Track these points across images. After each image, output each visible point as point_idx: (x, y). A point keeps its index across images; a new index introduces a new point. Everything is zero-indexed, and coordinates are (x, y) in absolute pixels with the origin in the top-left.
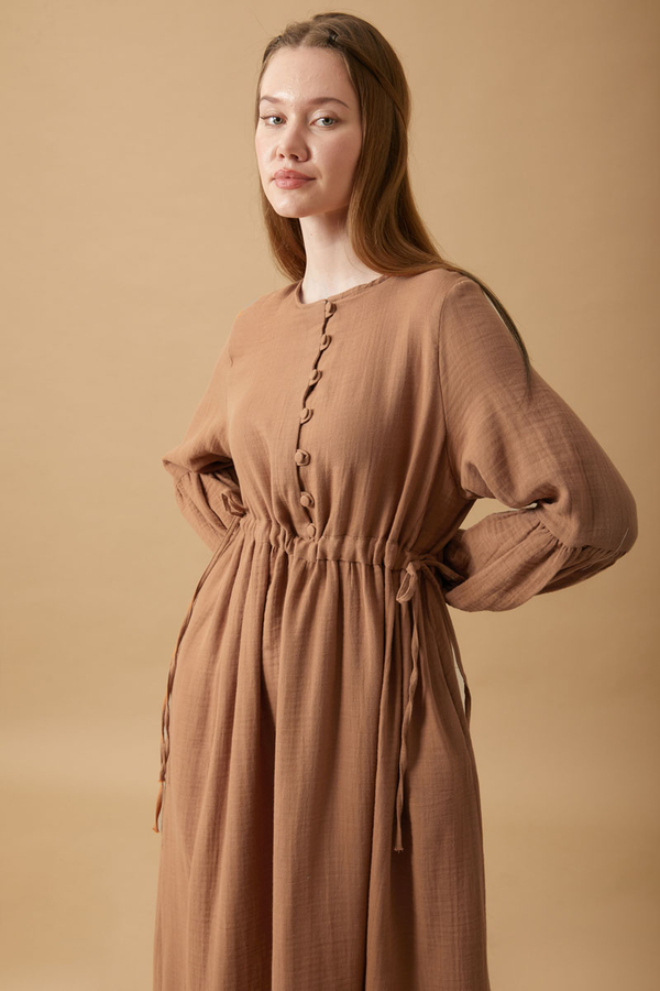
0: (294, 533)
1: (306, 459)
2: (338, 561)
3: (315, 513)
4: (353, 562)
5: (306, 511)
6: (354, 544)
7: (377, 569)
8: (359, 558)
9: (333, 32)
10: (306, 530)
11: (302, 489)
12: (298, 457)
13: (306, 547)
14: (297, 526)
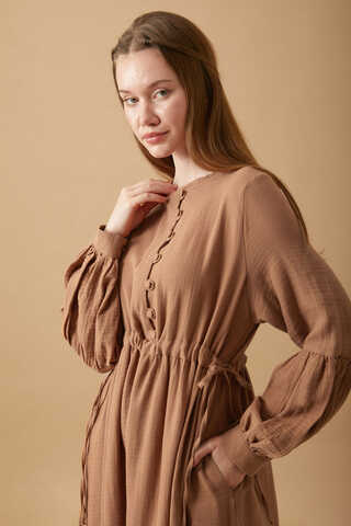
0: (143, 337)
1: (152, 285)
2: (169, 357)
3: (156, 322)
4: (178, 359)
5: (151, 321)
6: (180, 346)
7: (193, 364)
8: (182, 356)
9: (147, 38)
10: (150, 334)
11: (149, 306)
12: (147, 285)
13: (149, 347)
14: (145, 332)
